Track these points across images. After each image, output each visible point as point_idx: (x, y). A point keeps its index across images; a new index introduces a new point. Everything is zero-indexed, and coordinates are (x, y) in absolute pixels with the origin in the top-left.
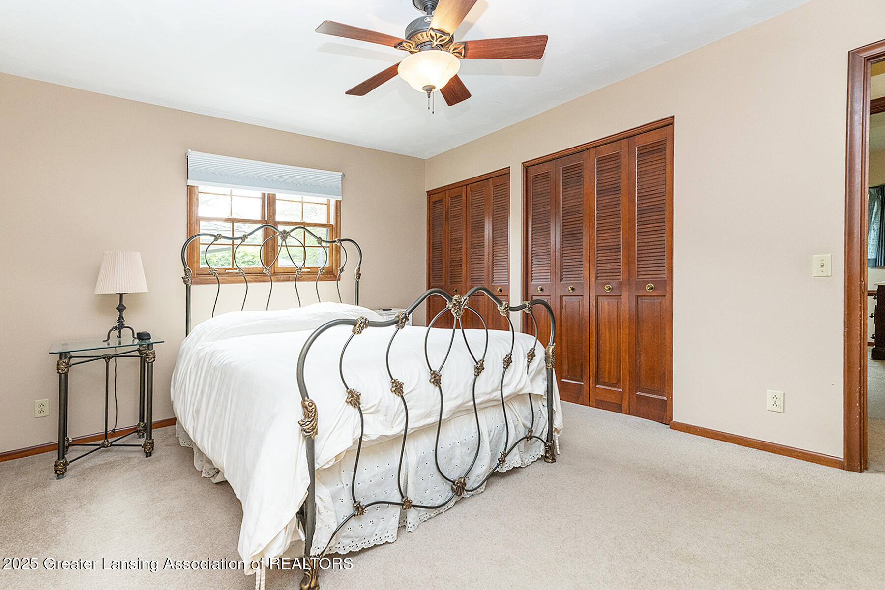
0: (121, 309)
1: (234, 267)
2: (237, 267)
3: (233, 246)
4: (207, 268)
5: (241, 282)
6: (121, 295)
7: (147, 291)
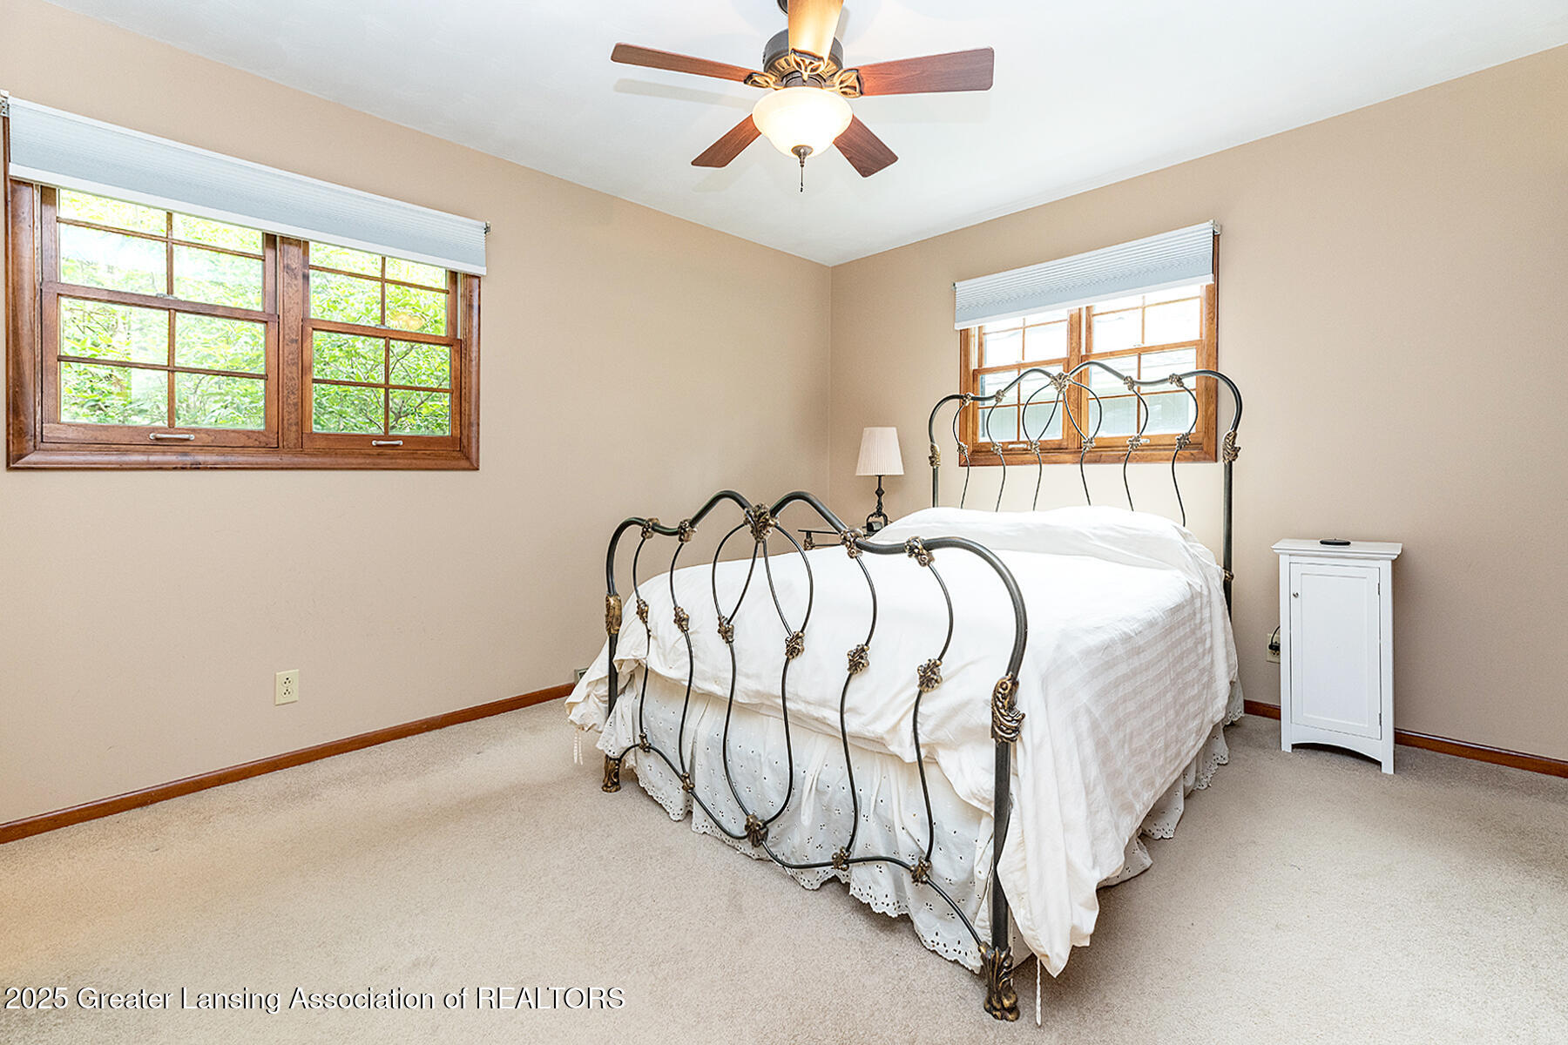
0: (880, 493)
1: (1021, 440)
2: (1026, 439)
3: (1019, 407)
4: (988, 443)
5: (1034, 462)
6: (880, 476)
7: (902, 473)
